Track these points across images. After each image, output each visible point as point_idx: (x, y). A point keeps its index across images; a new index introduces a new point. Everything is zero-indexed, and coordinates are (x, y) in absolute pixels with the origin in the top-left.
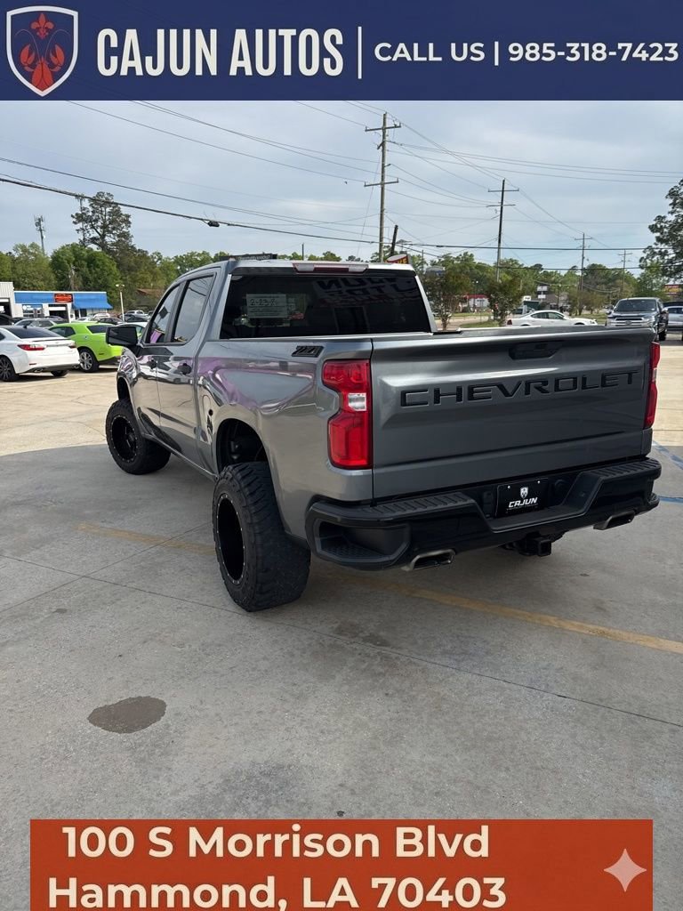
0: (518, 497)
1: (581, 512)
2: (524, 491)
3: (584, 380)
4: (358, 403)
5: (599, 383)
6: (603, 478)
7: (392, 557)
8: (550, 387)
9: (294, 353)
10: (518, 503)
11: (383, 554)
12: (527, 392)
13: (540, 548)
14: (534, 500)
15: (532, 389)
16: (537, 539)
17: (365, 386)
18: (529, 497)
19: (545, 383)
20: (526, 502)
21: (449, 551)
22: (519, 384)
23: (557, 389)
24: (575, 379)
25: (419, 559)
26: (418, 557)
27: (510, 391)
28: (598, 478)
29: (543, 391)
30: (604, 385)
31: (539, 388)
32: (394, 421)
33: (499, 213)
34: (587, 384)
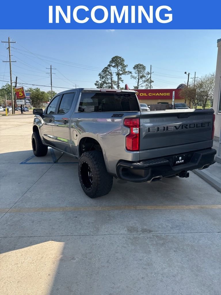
0: (179, 160)
1: (197, 164)
2: (180, 158)
3: (197, 124)
4: (135, 131)
5: (201, 126)
6: (202, 154)
7: (146, 178)
8: (188, 127)
9: (112, 116)
10: (178, 162)
11: (142, 177)
12: (182, 128)
13: (186, 175)
14: (183, 161)
15: (183, 127)
16: (185, 172)
17: (138, 126)
18: (181, 160)
19: (187, 125)
20: (181, 162)
21: (161, 176)
22: (180, 126)
23: (190, 127)
24: (195, 124)
25: (153, 179)
26: (153, 178)
27: (178, 128)
28: (201, 154)
29: (187, 128)
30: (202, 126)
31: (185, 127)
32: (147, 136)
33: (50, 76)
34: (198, 126)
